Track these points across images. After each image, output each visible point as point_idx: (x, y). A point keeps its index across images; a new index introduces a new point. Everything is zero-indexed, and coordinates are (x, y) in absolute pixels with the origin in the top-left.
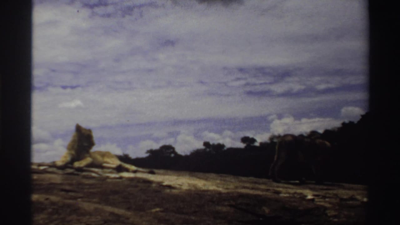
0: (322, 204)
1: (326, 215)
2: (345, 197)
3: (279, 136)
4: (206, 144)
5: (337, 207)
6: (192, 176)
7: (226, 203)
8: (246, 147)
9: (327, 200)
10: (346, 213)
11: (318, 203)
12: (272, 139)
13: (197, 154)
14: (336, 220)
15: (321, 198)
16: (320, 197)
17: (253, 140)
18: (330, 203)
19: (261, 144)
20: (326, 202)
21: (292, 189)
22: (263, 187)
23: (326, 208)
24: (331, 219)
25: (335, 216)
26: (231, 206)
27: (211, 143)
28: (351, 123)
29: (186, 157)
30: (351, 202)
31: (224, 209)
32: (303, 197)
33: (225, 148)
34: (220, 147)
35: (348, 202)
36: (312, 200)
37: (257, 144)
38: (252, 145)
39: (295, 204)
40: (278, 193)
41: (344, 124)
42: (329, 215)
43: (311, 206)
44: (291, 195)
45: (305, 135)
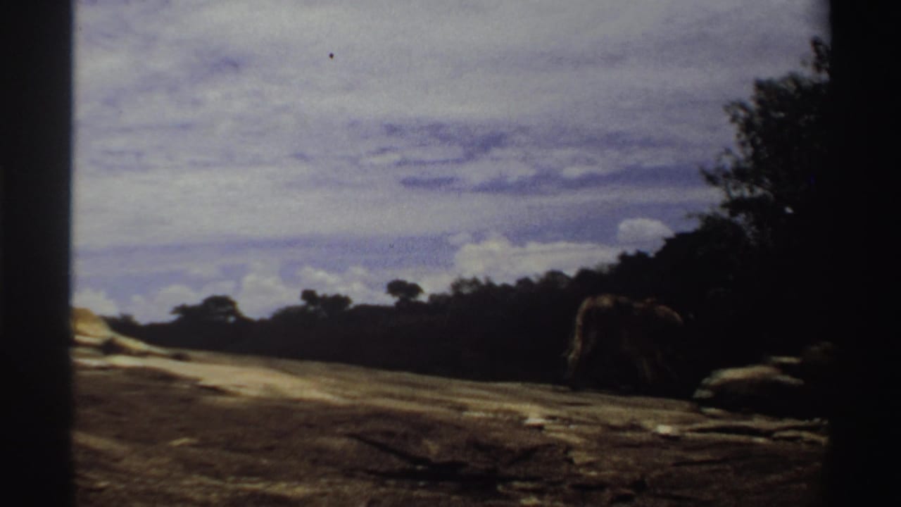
0: (562, 436)
1: (570, 461)
2: (614, 422)
3: (475, 282)
4: (309, 295)
5: (595, 445)
6: (271, 367)
7: (340, 430)
8: (398, 304)
9: (572, 427)
10: (615, 458)
11: (553, 435)
12: (457, 286)
13: (286, 317)
14: (593, 473)
15: (560, 424)
16: (558, 421)
17: (415, 289)
18: (580, 434)
19: (433, 297)
20: (569, 432)
21: (495, 400)
22: (427, 394)
23: (569, 447)
24: (581, 471)
25: (590, 465)
26: (351, 436)
27: (320, 293)
28: (641, 256)
29: (262, 323)
30: (629, 434)
31: (338, 443)
32: (518, 422)
33: (351, 306)
34: (339, 302)
35: (622, 434)
36: (540, 428)
37: (423, 298)
38: (413, 300)
39: (496, 434)
40: (462, 408)
41: (624, 258)
42: (577, 461)
43: (535, 440)
44: (491, 415)
45: (534, 279)
